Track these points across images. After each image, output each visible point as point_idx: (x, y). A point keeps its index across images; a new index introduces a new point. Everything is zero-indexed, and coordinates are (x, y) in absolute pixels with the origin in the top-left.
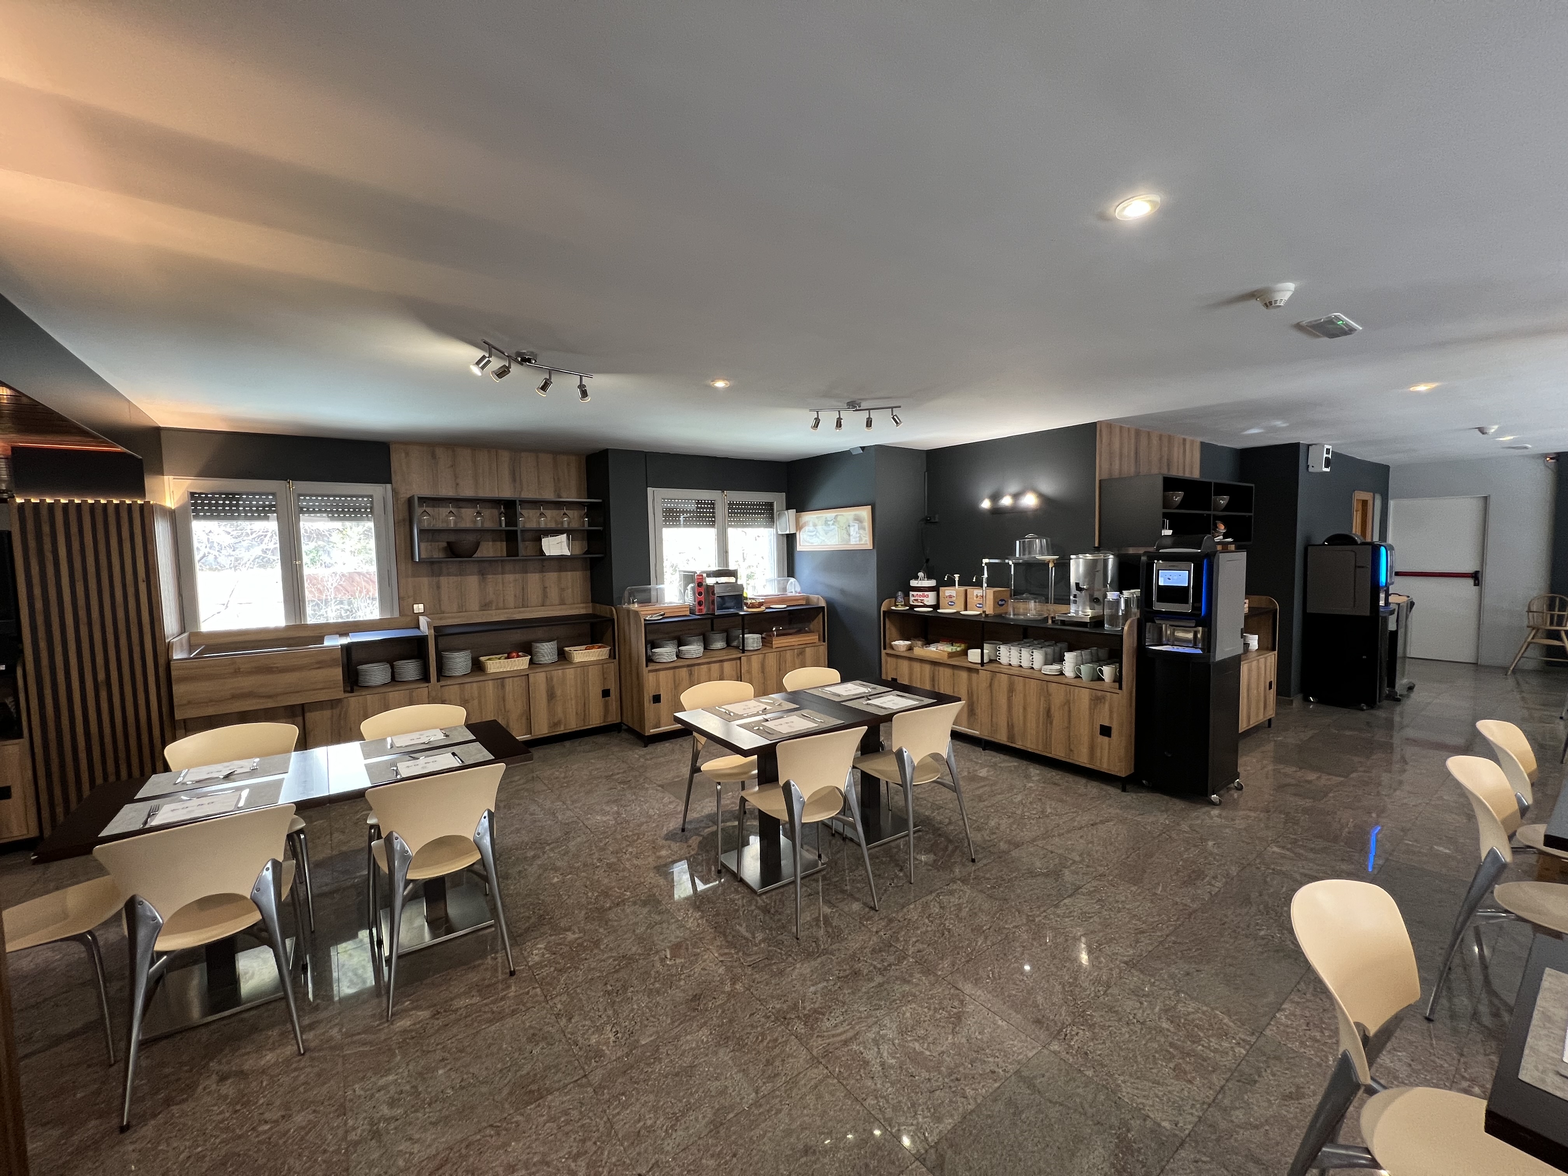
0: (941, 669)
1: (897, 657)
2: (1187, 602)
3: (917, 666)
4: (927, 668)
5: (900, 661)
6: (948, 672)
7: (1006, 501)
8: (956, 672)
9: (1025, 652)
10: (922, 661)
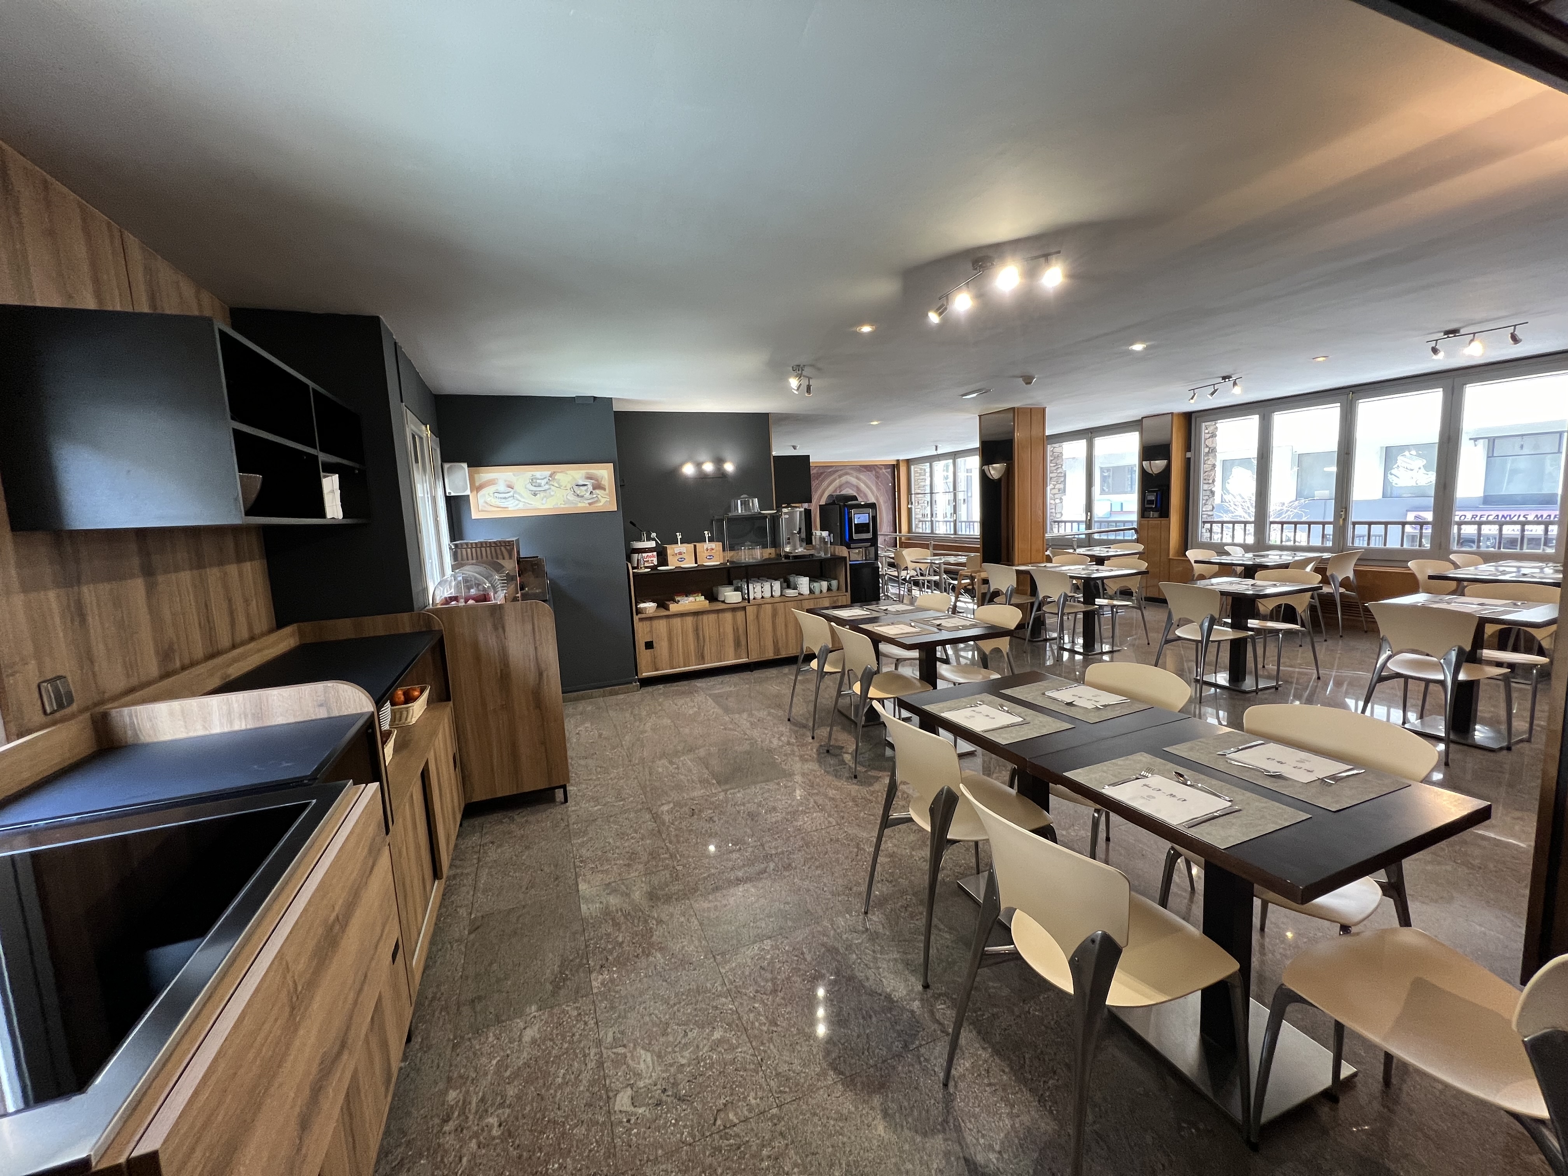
0: (705, 617)
1: (650, 619)
2: (869, 532)
3: (677, 622)
4: (689, 620)
5: (655, 623)
6: (713, 617)
7: (709, 467)
8: (720, 615)
9: (767, 586)
10: (682, 615)
